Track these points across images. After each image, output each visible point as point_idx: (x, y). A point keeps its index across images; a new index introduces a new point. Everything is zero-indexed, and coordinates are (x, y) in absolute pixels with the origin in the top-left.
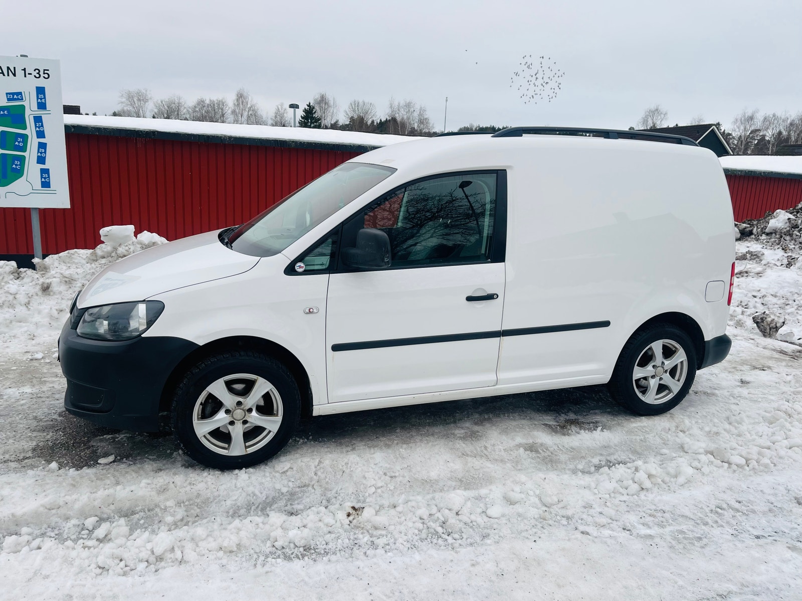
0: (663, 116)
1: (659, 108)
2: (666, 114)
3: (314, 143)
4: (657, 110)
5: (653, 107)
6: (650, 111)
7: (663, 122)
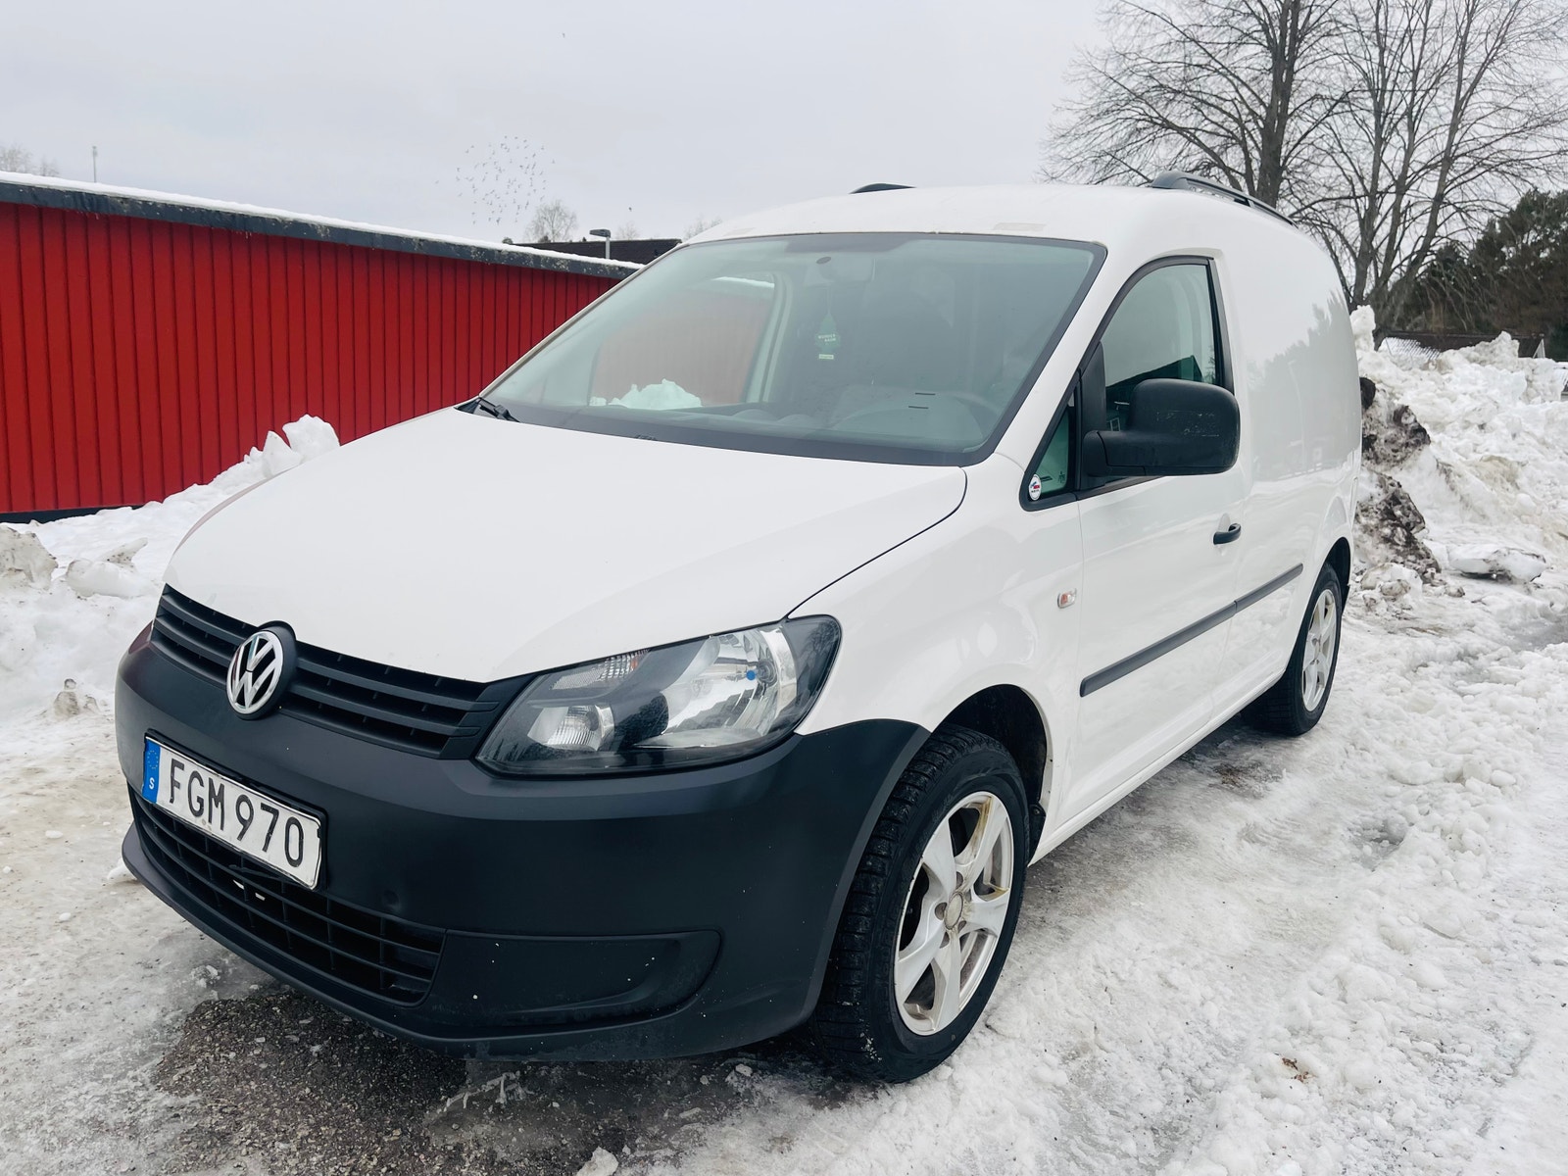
0: (568, 221)
1: (561, 204)
2: (573, 217)
3: (181, 207)
4: (557, 208)
5: (550, 203)
6: (545, 209)
7: (570, 232)
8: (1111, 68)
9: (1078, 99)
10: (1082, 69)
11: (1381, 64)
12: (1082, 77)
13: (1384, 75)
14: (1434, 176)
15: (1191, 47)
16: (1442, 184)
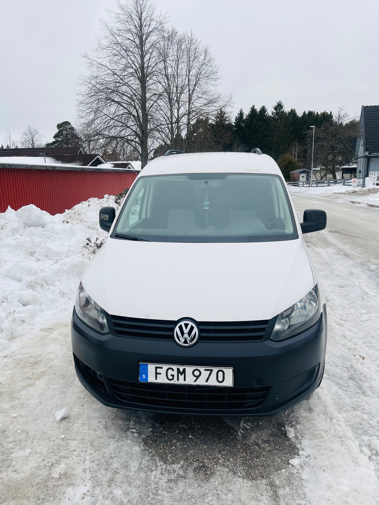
8: (93, 82)
9: (84, 92)
10: (82, 81)
11: (168, 84)
12: (83, 84)
13: (169, 88)
14: (186, 117)
15: (116, 76)
16: (189, 119)
